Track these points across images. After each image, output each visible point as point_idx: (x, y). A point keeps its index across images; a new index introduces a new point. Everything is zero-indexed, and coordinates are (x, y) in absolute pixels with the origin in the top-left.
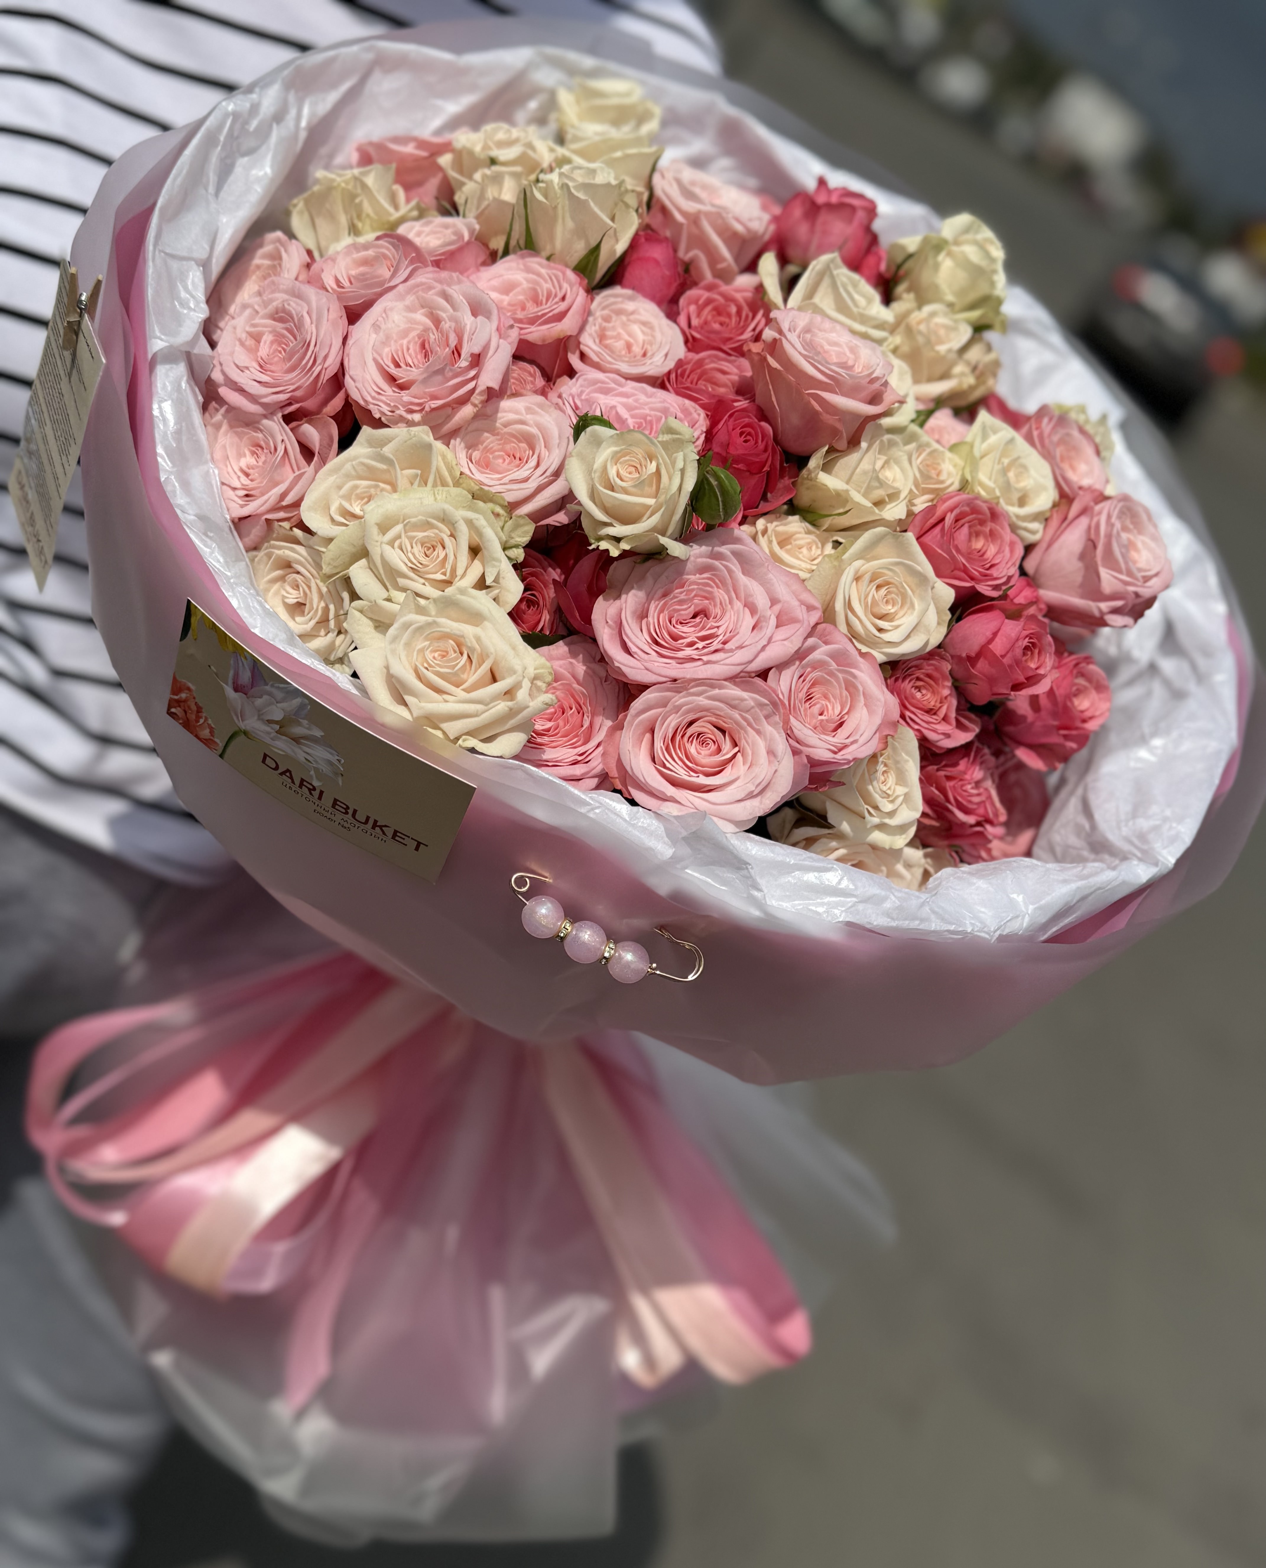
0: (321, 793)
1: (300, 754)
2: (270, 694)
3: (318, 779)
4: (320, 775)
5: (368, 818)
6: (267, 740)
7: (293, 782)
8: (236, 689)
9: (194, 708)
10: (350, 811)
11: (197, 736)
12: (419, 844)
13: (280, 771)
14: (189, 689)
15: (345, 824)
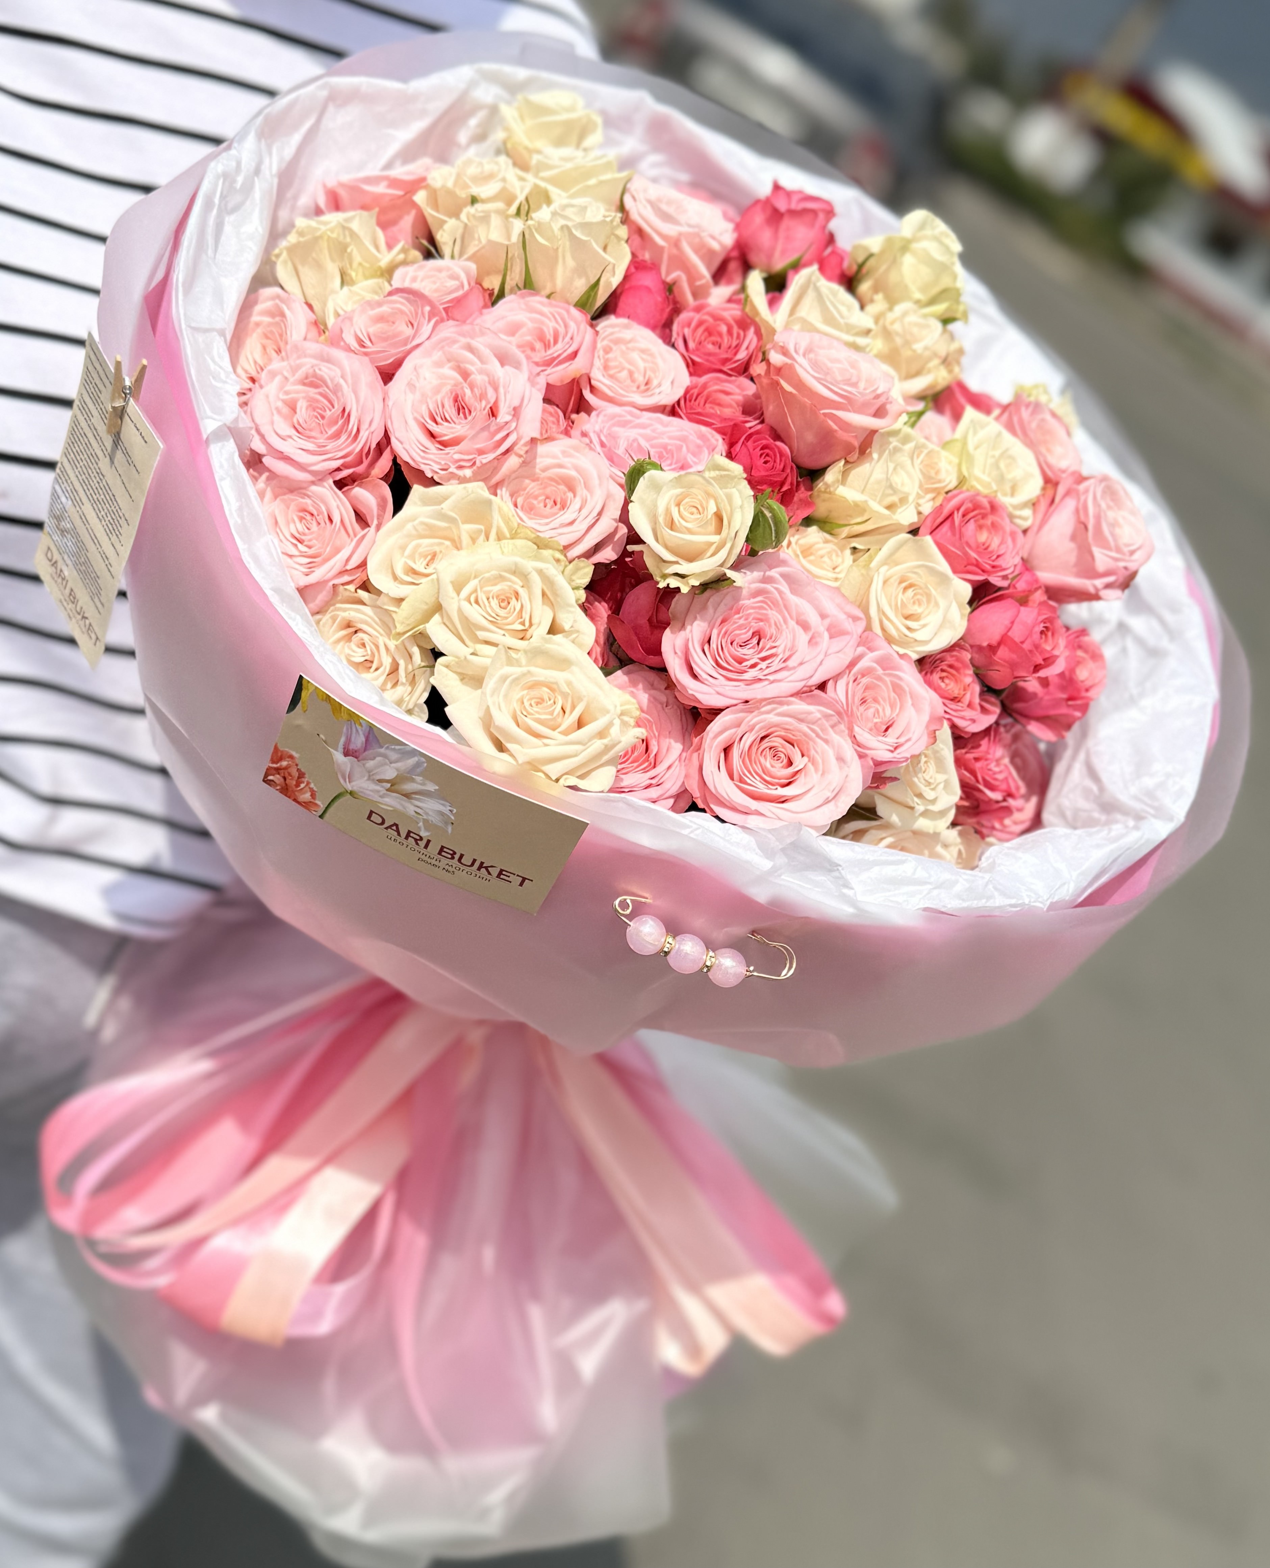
0: (429, 842)
1: (410, 808)
2: (385, 756)
3: (426, 829)
4: (428, 824)
5: (474, 861)
6: (376, 798)
7: (399, 834)
8: (346, 754)
9: (295, 774)
10: (457, 857)
11: (295, 800)
12: (524, 879)
13: (386, 825)
14: (291, 757)
15: (450, 869)
